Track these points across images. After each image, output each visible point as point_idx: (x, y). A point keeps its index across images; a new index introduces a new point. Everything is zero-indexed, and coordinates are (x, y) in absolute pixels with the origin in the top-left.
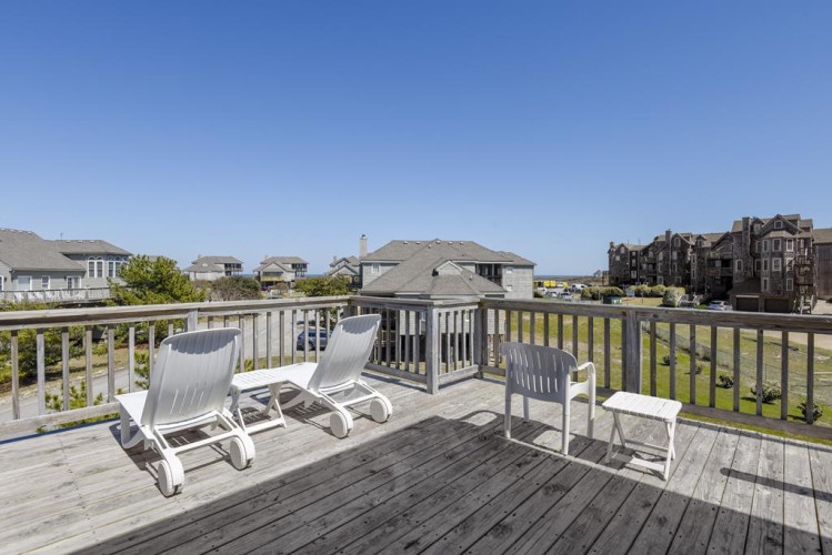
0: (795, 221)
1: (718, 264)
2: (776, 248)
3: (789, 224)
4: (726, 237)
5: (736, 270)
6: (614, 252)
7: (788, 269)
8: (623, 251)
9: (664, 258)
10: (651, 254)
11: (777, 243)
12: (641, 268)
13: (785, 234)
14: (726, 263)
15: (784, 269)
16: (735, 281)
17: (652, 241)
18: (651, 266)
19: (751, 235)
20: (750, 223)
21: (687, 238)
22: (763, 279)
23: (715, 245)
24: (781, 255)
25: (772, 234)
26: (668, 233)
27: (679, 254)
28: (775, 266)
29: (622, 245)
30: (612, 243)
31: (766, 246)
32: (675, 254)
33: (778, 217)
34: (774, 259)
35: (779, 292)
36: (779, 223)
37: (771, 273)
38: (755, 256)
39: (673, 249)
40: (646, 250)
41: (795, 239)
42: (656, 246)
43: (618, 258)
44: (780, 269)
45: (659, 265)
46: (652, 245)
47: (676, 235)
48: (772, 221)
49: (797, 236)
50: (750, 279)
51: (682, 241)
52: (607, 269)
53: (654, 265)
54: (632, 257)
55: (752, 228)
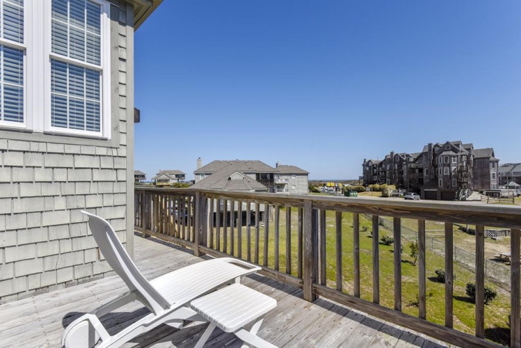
0: (458, 145)
1: (417, 171)
2: (446, 161)
3: (454, 147)
4: (421, 156)
5: (425, 174)
6: (366, 164)
7: (453, 174)
8: (370, 164)
9: (390, 169)
10: (383, 165)
11: (446, 158)
12: (379, 174)
13: (451, 153)
14: (421, 170)
15: (451, 173)
16: (424, 181)
17: (384, 158)
18: (384, 173)
19: (433, 154)
20: (433, 146)
21: (403, 156)
22: (439, 180)
23: (416, 160)
24: (449, 165)
25: (444, 153)
26: (392, 153)
27: (398, 166)
28: (445, 171)
29: (370, 161)
30: (365, 160)
31: (440, 160)
32: (396, 165)
33: (448, 143)
34: (445, 168)
35: (448, 187)
36: (448, 146)
37: (444, 176)
38: (435, 166)
39: (395, 162)
40: (381, 164)
41: (457, 156)
42: (386, 161)
43: (368, 169)
44: (448, 174)
45: (387, 172)
46: (385, 160)
47: (397, 155)
48: (444, 146)
49: (459, 154)
50: (433, 180)
51: (400, 158)
52: (362, 175)
53: (385, 172)
54: (374, 168)
55: (434, 149)
